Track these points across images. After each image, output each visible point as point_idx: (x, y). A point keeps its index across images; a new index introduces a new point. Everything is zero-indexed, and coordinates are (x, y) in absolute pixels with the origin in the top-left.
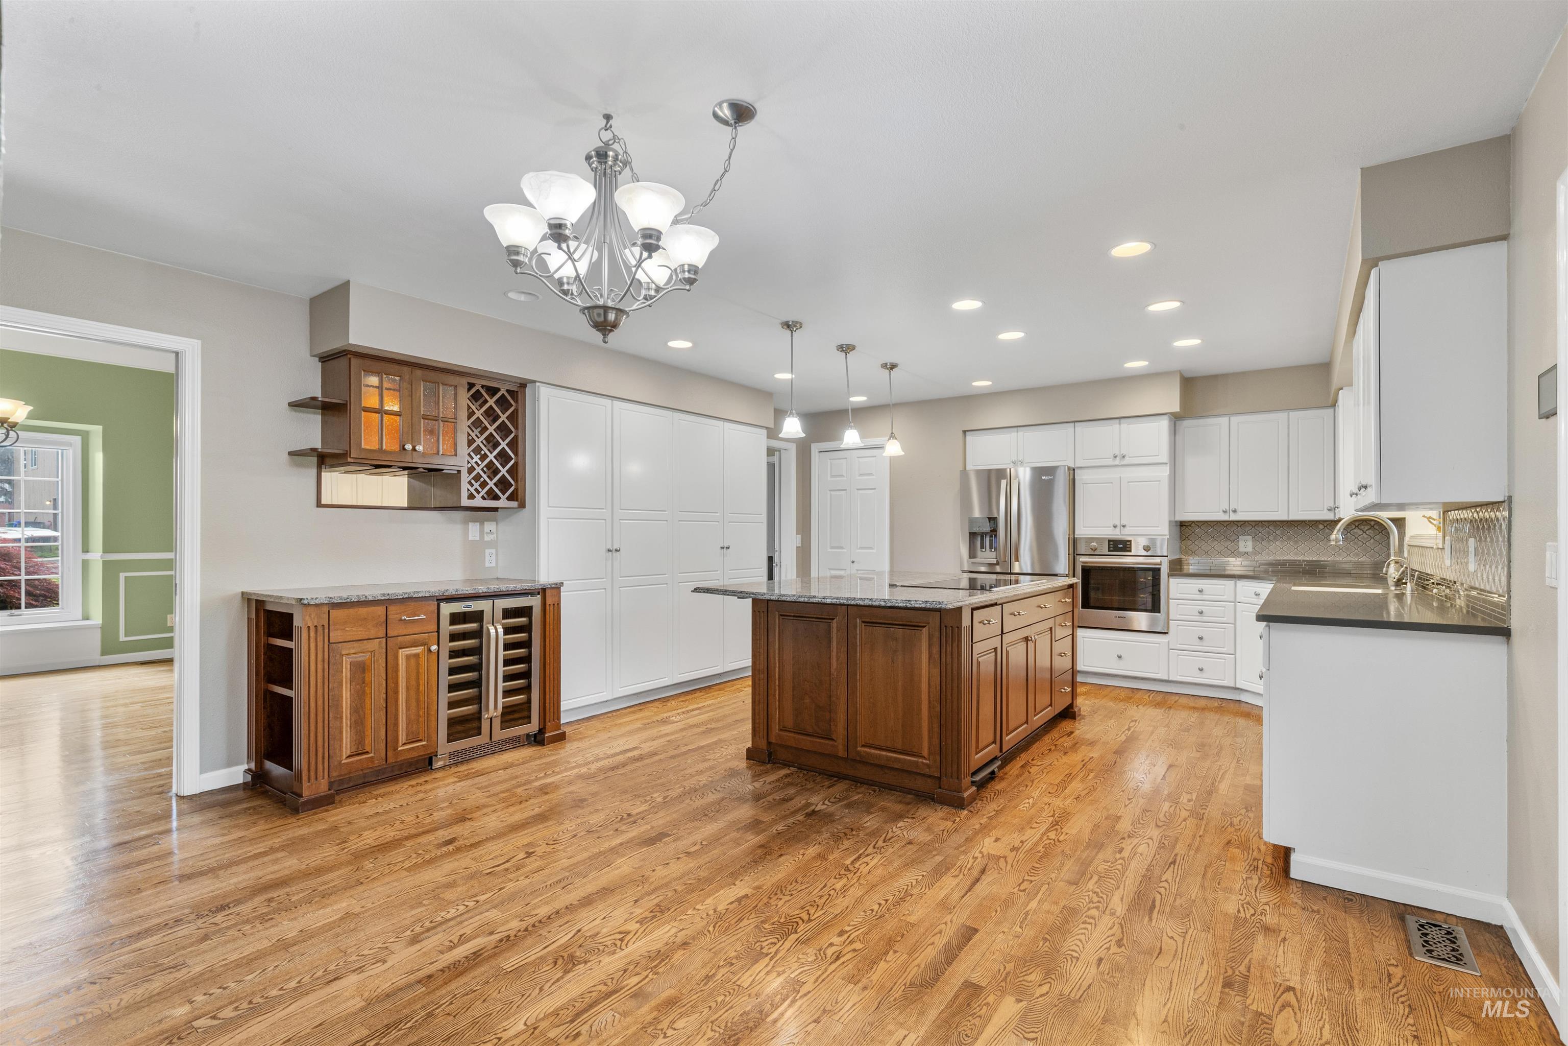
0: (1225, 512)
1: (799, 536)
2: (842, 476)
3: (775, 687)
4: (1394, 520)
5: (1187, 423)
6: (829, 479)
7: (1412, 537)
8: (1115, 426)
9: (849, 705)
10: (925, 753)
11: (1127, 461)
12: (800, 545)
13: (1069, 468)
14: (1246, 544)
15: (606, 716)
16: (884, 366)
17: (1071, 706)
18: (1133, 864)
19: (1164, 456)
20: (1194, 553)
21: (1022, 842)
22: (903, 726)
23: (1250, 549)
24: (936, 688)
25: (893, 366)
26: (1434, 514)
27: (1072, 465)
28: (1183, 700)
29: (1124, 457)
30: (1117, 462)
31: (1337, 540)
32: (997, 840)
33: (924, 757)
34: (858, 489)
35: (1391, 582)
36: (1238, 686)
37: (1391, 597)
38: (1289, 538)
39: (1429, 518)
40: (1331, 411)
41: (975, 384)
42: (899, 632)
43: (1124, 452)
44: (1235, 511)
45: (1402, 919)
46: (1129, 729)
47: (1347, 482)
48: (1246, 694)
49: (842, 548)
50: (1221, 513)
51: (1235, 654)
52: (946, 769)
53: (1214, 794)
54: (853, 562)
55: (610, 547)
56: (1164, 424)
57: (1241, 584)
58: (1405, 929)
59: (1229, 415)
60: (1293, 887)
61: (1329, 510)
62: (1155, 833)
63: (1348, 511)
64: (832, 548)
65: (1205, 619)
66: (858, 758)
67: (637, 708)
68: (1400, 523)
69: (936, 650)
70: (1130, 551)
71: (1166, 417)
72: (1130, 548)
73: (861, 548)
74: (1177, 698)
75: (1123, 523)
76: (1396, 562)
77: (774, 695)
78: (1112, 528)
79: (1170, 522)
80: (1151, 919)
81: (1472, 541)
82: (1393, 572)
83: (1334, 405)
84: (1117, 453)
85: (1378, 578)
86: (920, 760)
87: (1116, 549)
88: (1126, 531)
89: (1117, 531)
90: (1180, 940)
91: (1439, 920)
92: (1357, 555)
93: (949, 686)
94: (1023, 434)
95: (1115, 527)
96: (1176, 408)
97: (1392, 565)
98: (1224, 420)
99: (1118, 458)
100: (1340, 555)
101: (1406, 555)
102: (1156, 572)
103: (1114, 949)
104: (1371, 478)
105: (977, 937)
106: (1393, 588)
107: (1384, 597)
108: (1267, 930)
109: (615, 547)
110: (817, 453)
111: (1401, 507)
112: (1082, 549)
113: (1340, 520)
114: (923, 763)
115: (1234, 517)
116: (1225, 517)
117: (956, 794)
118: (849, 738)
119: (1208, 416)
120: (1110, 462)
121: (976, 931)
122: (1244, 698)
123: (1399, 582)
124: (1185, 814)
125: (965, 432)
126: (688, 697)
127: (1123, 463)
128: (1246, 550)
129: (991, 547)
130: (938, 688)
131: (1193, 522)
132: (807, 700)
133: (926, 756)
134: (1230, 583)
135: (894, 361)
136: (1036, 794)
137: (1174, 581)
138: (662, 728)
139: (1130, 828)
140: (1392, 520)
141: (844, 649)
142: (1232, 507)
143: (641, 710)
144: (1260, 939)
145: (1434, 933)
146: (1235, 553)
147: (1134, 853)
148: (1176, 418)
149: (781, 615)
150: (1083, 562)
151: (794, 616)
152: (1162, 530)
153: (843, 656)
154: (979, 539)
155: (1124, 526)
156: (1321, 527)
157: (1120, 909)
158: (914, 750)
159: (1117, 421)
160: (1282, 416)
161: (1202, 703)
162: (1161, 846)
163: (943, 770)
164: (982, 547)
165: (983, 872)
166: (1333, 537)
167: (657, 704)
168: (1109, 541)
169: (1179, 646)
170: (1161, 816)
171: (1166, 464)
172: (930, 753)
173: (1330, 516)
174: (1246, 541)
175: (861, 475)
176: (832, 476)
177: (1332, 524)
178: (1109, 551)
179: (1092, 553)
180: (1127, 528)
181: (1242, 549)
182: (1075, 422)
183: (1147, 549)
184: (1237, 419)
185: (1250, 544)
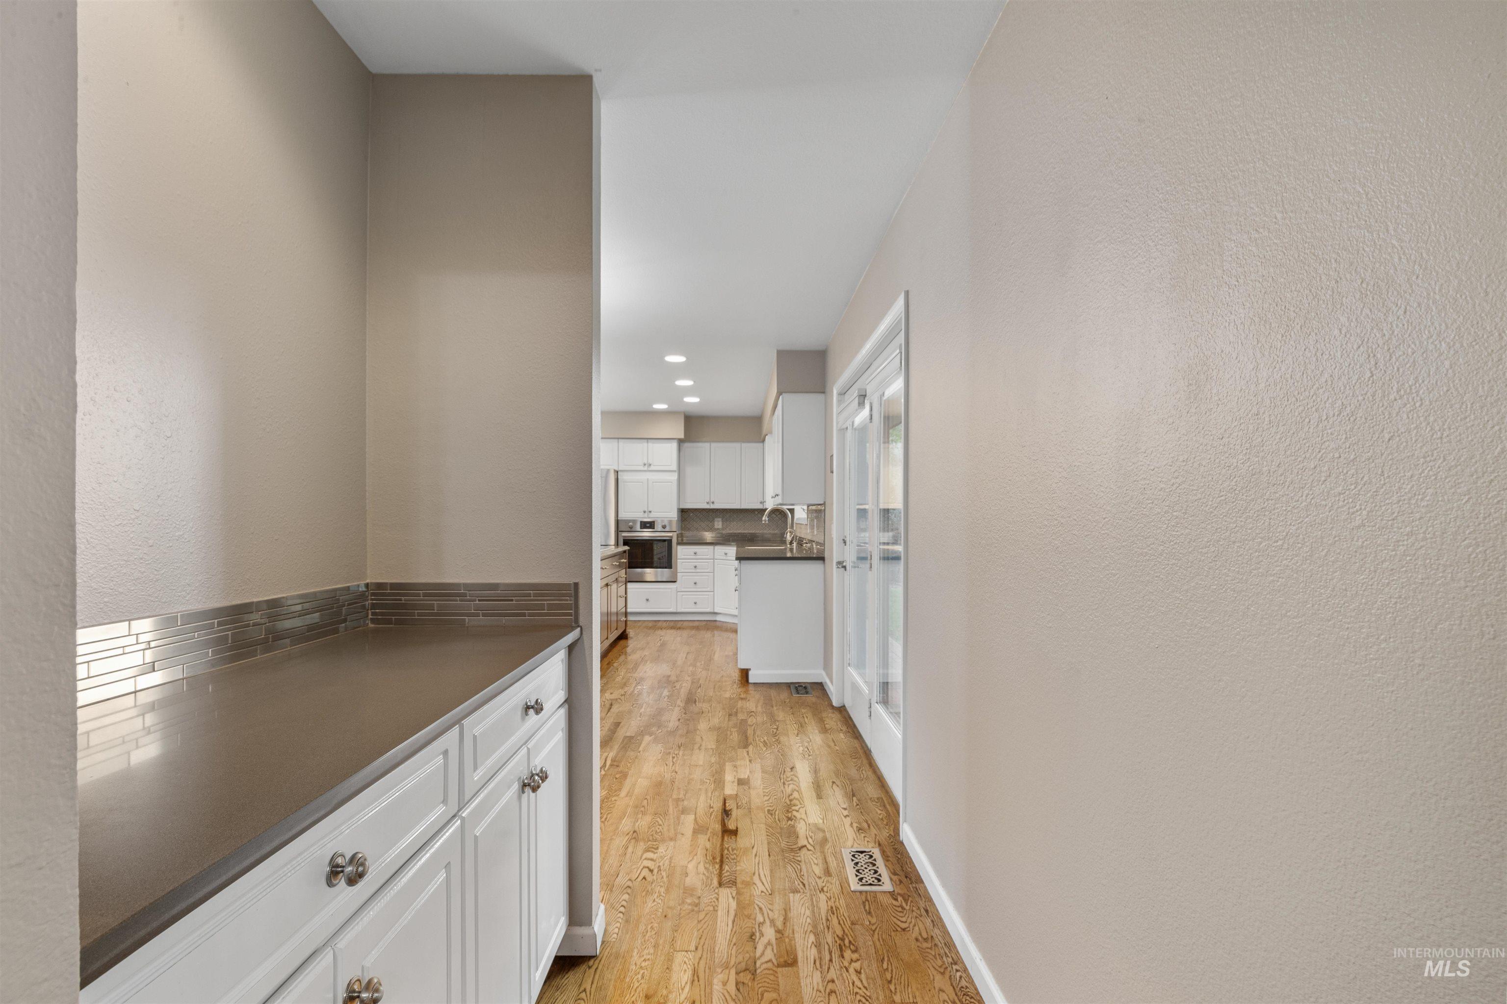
0: (708, 503)
4: (789, 510)
5: (686, 445)
7: (797, 519)
8: (643, 445)
11: (652, 468)
13: (615, 470)
14: (718, 524)
17: (625, 631)
18: (682, 690)
19: (674, 467)
20: (689, 529)
21: (626, 692)
23: (720, 526)
26: (805, 507)
27: (617, 469)
28: (685, 624)
29: (650, 465)
30: (646, 468)
31: (765, 521)
32: (611, 694)
35: (788, 543)
36: (716, 611)
37: (788, 550)
38: (741, 520)
39: (804, 509)
40: (762, 444)
43: (650, 462)
44: (713, 503)
45: (790, 687)
46: (660, 640)
47: (770, 491)
48: (720, 615)
50: (706, 504)
51: (714, 592)
53: (712, 661)
56: (674, 445)
57: (717, 548)
58: (790, 689)
59: (710, 442)
60: (750, 685)
61: (761, 503)
62: (689, 678)
63: (770, 505)
65: (698, 570)
68: (792, 511)
70: (654, 528)
71: (676, 441)
72: (654, 526)
74: (682, 623)
75: (650, 510)
76: (790, 532)
78: (643, 513)
79: (678, 509)
80: (696, 705)
81: (815, 520)
82: (789, 538)
83: (763, 441)
84: (646, 462)
85: (783, 542)
87: (645, 527)
88: (652, 515)
89: (646, 515)
90: (710, 708)
91: (802, 684)
92: (773, 529)
95: (645, 512)
96: (682, 436)
97: (788, 534)
98: (707, 445)
99: (646, 466)
100: (765, 529)
101: (795, 529)
102: (669, 542)
103: (683, 715)
104: (779, 492)
105: (621, 724)
106: (789, 546)
107: (785, 549)
108: (742, 699)
111: (793, 505)
112: (621, 528)
113: (766, 509)
115: (712, 507)
116: (707, 507)
119: (699, 442)
120: (641, 468)
121: (620, 723)
122: (718, 618)
123: (791, 543)
124: (700, 670)
127: (649, 469)
128: (718, 527)
131: (689, 509)
134: (710, 548)
136: (622, 673)
137: (680, 548)
139: (675, 679)
140: (788, 509)
142: (712, 501)
144: (740, 702)
145: (800, 688)
146: (711, 529)
147: (681, 687)
148: (680, 441)
150: (624, 537)
152: (674, 515)
155: (650, 512)
156: (756, 513)
157: (682, 705)
159: (646, 441)
160: (737, 445)
161: (696, 624)
162: (693, 682)
165: (611, 705)
166: (764, 519)
168: (641, 522)
169: (683, 590)
170: (690, 672)
171: (675, 471)
173: (760, 507)
174: (718, 521)
177: (762, 511)
178: (641, 528)
179: (630, 530)
180: (653, 513)
181: (716, 527)
182: (618, 438)
183: (664, 527)
184: (714, 445)
185: (720, 523)
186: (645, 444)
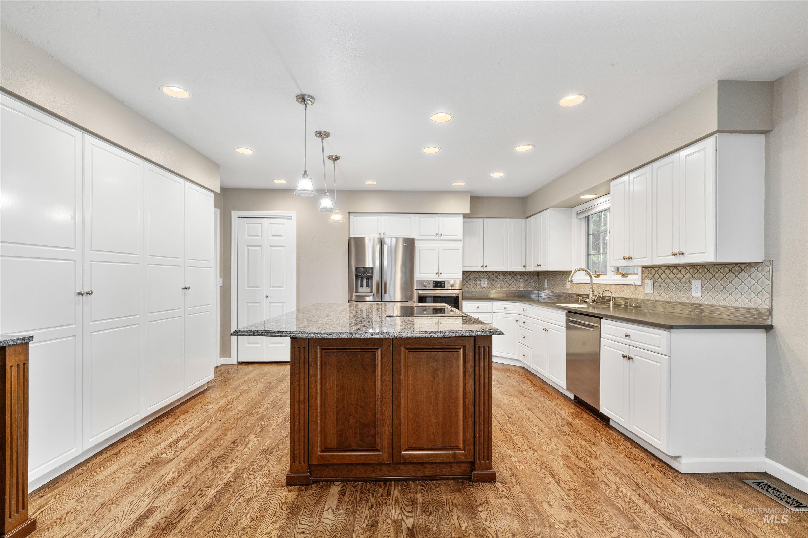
0: (482, 267)
1: (222, 279)
2: (258, 236)
3: (317, 414)
5: (470, 219)
6: (246, 237)
8: (434, 219)
9: (394, 418)
10: (461, 446)
11: (443, 237)
12: (222, 285)
14: (484, 283)
15: (74, 474)
16: (330, 157)
19: (460, 236)
22: (442, 428)
23: (486, 285)
24: (470, 395)
25: (337, 158)
27: (413, 238)
29: (441, 235)
30: (438, 238)
33: (460, 449)
34: (270, 246)
40: (525, 220)
41: (367, 183)
42: (440, 354)
43: (441, 232)
48: (496, 358)
49: (258, 287)
50: (480, 267)
52: (479, 454)
54: (267, 297)
55: (79, 290)
56: (461, 219)
57: (495, 303)
59: (483, 217)
61: (524, 267)
64: (249, 287)
66: (402, 461)
67: (109, 453)
69: (470, 365)
70: (444, 287)
71: (462, 215)
72: (444, 285)
73: (273, 287)
75: (440, 271)
77: (316, 422)
78: (435, 274)
79: (462, 271)
83: (529, 217)
84: (438, 233)
86: (457, 452)
87: (437, 286)
88: (442, 276)
89: (437, 276)
92: (527, 288)
93: (482, 392)
94: (385, 217)
95: (437, 274)
96: (468, 212)
98: (481, 220)
99: (438, 236)
102: (457, 298)
106: (592, 304)
109: (87, 290)
110: (237, 218)
114: (459, 453)
115: (485, 269)
116: (481, 269)
117: (488, 472)
118: (394, 447)
119: (474, 217)
120: (434, 237)
125: (349, 212)
126: (160, 426)
127: (440, 238)
128: (484, 286)
129: (367, 285)
130: (472, 394)
131: (470, 271)
132: (352, 420)
133: (461, 448)
134: (490, 303)
135: (338, 154)
137: (466, 302)
138: (162, 472)
141: (389, 372)
142: (485, 265)
143: (116, 454)
146: (480, 287)
148: (467, 217)
149: (323, 349)
150: (419, 294)
151: (337, 349)
152: (459, 276)
153: (388, 379)
154: (360, 280)
155: (441, 273)
158: (453, 445)
160: (505, 220)
163: (477, 456)
164: (362, 285)
167: (130, 442)
168: (433, 281)
171: (461, 240)
172: (465, 445)
174: (484, 281)
175: (273, 236)
176: (249, 236)
178: (433, 287)
179: (424, 288)
180: (443, 274)
181: (483, 285)
182: (415, 213)
183: (452, 286)
184: (486, 220)
185: (486, 283)
186: (437, 218)
